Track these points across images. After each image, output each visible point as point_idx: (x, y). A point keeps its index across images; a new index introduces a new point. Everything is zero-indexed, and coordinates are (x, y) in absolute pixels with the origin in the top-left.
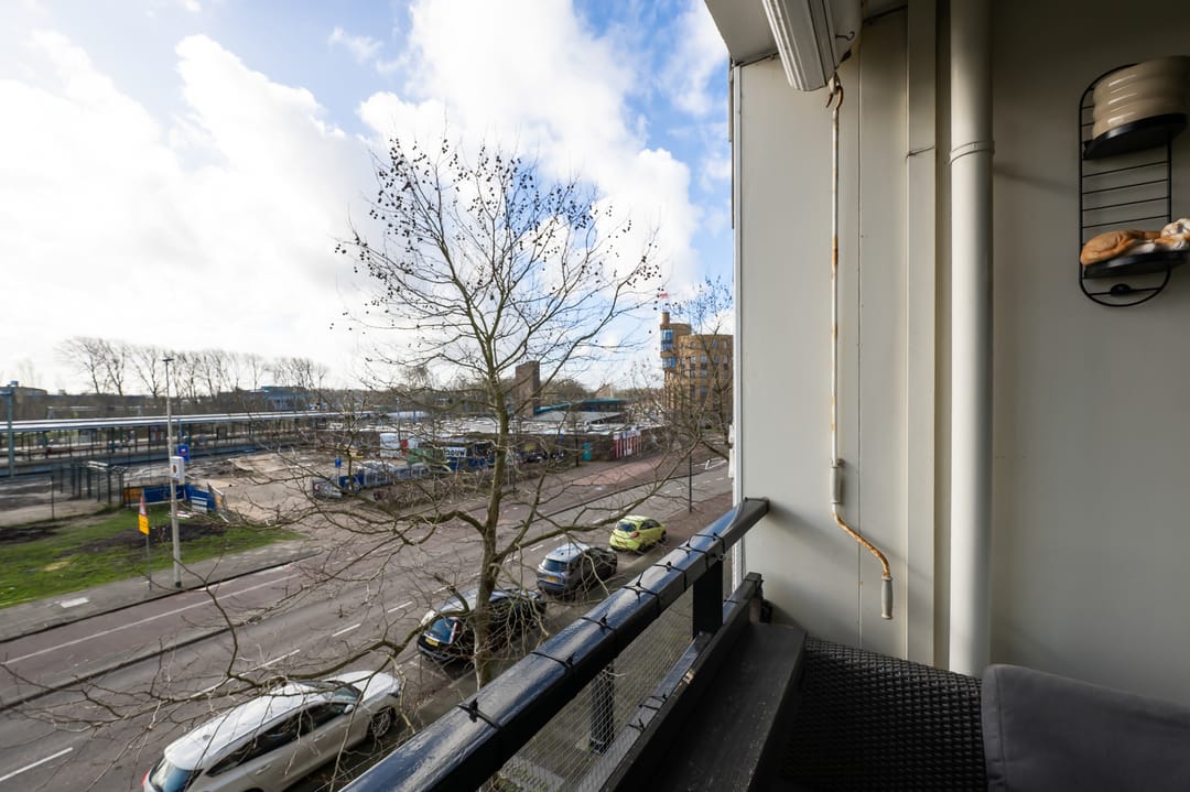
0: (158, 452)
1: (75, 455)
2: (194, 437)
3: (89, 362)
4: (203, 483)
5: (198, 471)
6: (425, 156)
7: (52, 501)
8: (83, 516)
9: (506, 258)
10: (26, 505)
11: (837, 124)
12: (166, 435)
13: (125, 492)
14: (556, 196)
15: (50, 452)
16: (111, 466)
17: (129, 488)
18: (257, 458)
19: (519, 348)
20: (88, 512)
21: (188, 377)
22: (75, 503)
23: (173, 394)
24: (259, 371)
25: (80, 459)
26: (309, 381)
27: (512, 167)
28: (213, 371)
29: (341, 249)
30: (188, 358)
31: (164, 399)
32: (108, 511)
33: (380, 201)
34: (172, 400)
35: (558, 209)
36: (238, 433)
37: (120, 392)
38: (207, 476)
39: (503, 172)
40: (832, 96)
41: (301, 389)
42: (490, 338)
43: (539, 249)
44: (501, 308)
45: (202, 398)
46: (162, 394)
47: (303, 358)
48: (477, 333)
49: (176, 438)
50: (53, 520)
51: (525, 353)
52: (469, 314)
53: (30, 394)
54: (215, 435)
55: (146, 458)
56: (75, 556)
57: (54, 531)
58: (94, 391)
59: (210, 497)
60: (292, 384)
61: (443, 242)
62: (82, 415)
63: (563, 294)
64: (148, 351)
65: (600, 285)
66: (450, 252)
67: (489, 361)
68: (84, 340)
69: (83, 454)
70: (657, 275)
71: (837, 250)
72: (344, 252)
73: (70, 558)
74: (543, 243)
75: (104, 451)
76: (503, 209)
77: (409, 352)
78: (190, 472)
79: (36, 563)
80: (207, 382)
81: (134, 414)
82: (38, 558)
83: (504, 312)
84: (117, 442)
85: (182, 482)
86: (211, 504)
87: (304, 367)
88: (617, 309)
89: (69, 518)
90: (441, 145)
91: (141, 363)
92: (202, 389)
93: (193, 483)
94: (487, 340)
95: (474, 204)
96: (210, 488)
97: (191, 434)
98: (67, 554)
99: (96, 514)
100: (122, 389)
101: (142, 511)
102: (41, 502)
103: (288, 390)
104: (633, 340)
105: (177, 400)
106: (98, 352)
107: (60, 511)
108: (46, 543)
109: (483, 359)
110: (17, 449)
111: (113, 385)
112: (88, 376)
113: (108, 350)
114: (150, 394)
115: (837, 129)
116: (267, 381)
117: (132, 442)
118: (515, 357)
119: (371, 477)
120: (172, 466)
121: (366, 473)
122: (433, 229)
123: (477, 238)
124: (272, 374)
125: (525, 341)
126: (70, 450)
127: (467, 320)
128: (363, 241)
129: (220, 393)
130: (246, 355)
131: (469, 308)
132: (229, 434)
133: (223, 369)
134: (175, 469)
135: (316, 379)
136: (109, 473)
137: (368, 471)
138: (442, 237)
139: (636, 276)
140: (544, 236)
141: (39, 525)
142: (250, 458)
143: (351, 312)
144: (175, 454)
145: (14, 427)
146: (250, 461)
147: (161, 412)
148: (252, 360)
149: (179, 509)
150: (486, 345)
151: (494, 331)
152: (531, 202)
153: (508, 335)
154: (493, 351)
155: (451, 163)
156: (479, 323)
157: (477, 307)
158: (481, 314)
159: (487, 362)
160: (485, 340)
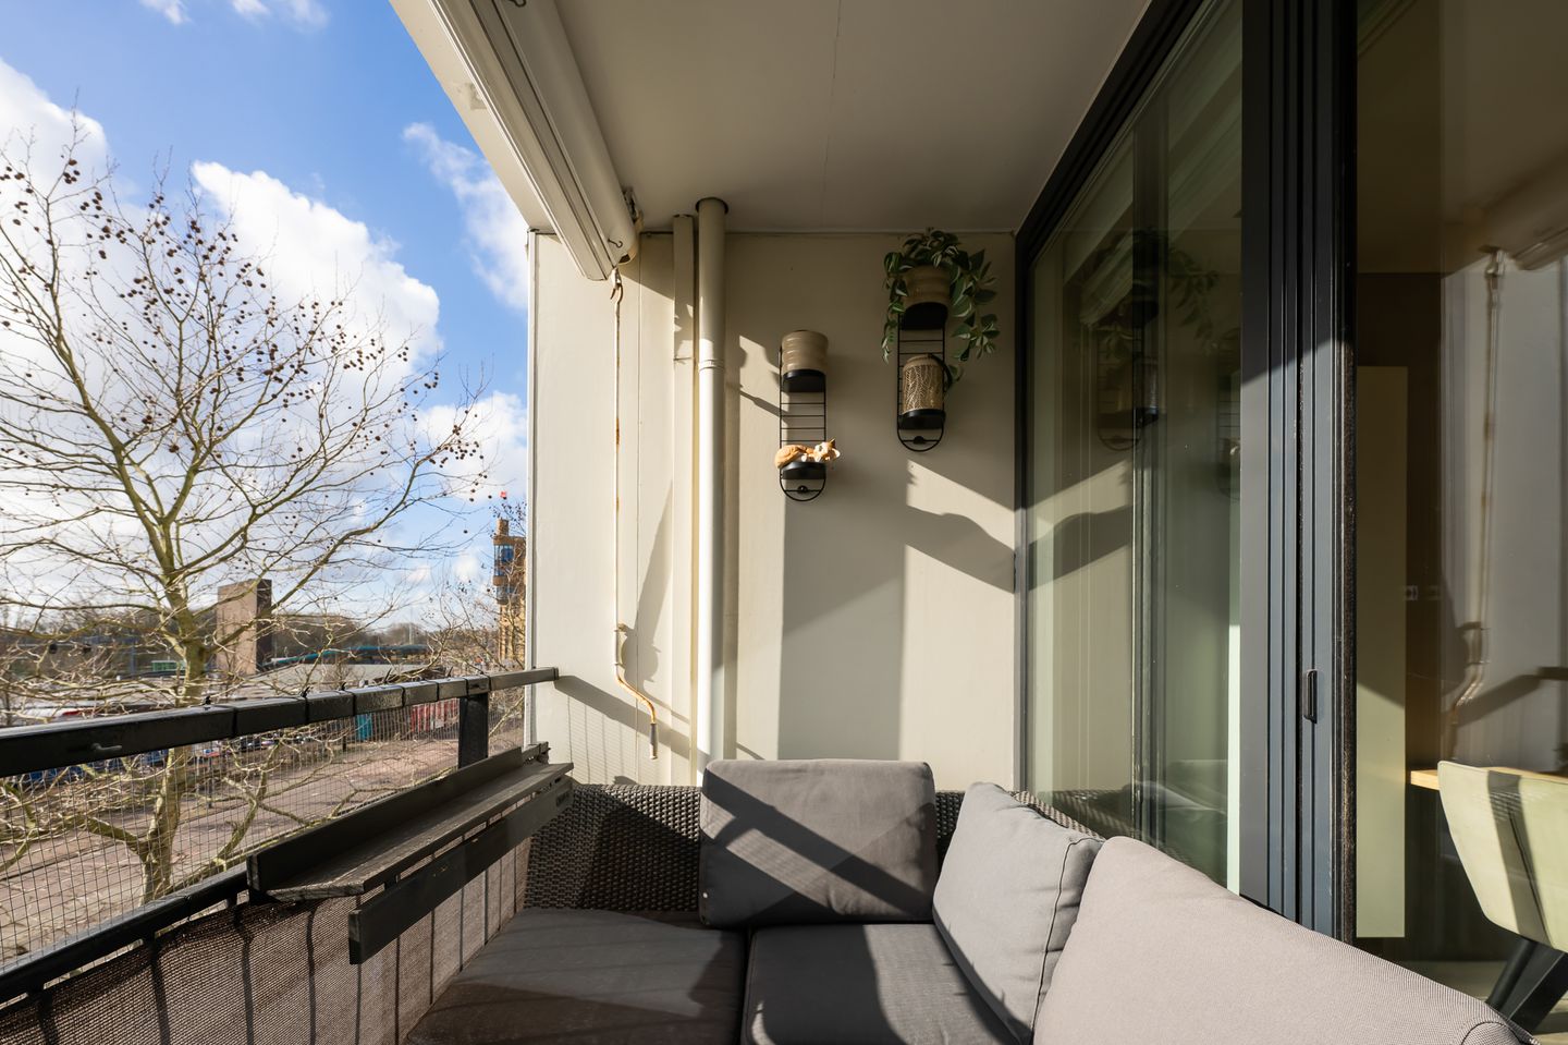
9: (207, 390)
11: (618, 317)
14: (309, 312)
19: (231, 539)
27: (221, 245)
35: (313, 333)
39: (203, 250)
40: (614, 291)
42: (164, 521)
43: (275, 387)
44: (194, 470)
48: (137, 509)
51: (242, 547)
52: (120, 473)
61: (59, 338)
63: (319, 463)
65: (387, 459)
66: (76, 359)
67: (166, 559)
70: (477, 455)
71: (618, 431)
74: (285, 380)
76: (201, 309)
83: (198, 479)
88: (414, 494)
90: (61, 166)
94: (160, 524)
95: (138, 287)
104: (437, 542)
109: (153, 556)
115: (618, 322)
118: (220, 555)
122: (37, 311)
123: (143, 348)
125: (245, 529)
127: (115, 483)
131: (120, 462)
138: (59, 329)
139: (447, 453)
140: (287, 367)
150: (158, 531)
151: (176, 508)
152: (260, 310)
153: (206, 519)
154: (174, 543)
155: (87, 204)
156: (143, 491)
157: (139, 464)
158: (148, 477)
159: (160, 559)
160: (156, 523)
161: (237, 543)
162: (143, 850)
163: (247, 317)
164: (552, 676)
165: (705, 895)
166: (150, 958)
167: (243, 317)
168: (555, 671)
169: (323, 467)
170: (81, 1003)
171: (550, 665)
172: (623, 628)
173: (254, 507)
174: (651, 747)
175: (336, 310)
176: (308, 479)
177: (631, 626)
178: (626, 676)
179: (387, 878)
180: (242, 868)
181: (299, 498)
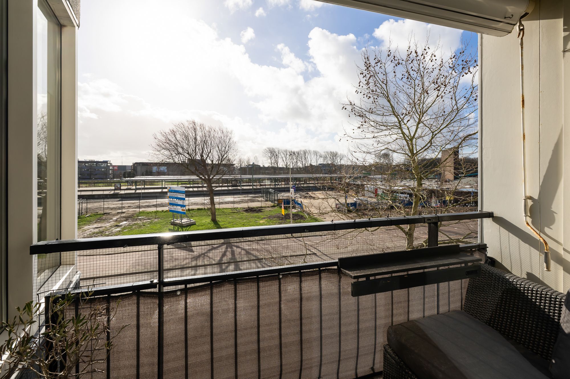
0: (287, 188)
1: (267, 187)
2: (297, 183)
3: (270, 156)
4: (299, 200)
5: (298, 195)
6: (380, 61)
7: (261, 201)
8: (268, 207)
10: (256, 202)
12: (289, 182)
13: (278, 200)
15: (261, 185)
16: (275, 191)
17: (279, 199)
18: (317, 192)
20: (269, 206)
21: (295, 160)
22: (266, 202)
23: (291, 167)
24: (318, 157)
25: (268, 188)
26: (336, 161)
28: (303, 158)
29: (344, 108)
30: (296, 153)
31: (289, 168)
32: (274, 206)
33: (360, 85)
34: (291, 168)
36: (310, 182)
37: (277, 166)
38: (301, 198)
40: (520, 33)
41: (333, 165)
42: (411, 140)
44: (419, 123)
45: (300, 168)
46: (288, 167)
47: (335, 152)
48: (404, 137)
49: (292, 183)
50: (261, 207)
52: (400, 128)
53: (257, 166)
54: (303, 182)
55: (284, 190)
56: (266, 219)
57: (262, 210)
58: (271, 166)
59: (301, 205)
60: (330, 162)
61: (388, 97)
62: (268, 174)
64: (285, 151)
66: (391, 100)
67: (411, 151)
68: (269, 148)
69: (268, 187)
71: (523, 101)
72: (346, 109)
73: (265, 220)
75: (273, 186)
77: (373, 147)
78: (296, 196)
79: (258, 219)
80: (301, 162)
81: (281, 174)
82: (258, 218)
84: (276, 183)
85: (293, 198)
86: (302, 207)
87: (334, 155)
89: (265, 207)
90: (387, 53)
91: (283, 156)
92: (300, 165)
93: (296, 200)
96: (301, 202)
97: (296, 182)
98: (264, 218)
99: (271, 207)
100: (278, 165)
101: (283, 207)
102: (259, 201)
103: (328, 165)
105: (292, 169)
106: (273, 153)
107: (263, 204)
108: (260, 214)
109: (408, 149)
110: (254, 184)
111: (276, 164)
112: (269, 161)
113: (275, 152)
114: (285, 167)
116: (321, 161)
117: (280, 183)
118: (425, 148)
119: (360, 205)
120: (291, 192)
121: (358, 203)
124: (322, 158)
125: (432, 139)
126: (265, 185)
127: (399, 131)
128: (353, 103)
129: (305, 167)
130: (314, 151)
131: (400, 125)
132: (308, 182)
133: (306, 157)
134: (291, 194)
135: (339, 160)
136: (275, 193)
137: (358, 202)
138: (388, 95)
141: (259, 208)
142: (314, 192)
143: (348, 134)
144: (292, 188)
145: (254, 177)
146: (314, 193)
147: (288, 173)
148: (316, 153)
149: (292, 208)
150: (409, 142)
151: (414, 135)
152: (438, 65)
153: (424, 136)
154: (414, 146)
155: (392, 60)
156: (406, 131)
157: (406, 124)
158: (408, 128)
159: (410, 151)
160: (409, 140)
161: (429, 144)
162: (406, 233)
163: (435, 69)
164: (490, 215)
165: (554, 361)
166: (320, 273)
167: (433, 70)
168: (492, 213)
169: (457, 114)
170: (306, 277)
171: (490, 210)
172: (531, 198)
173: (433, 133)
174: (545, 264)
175: (462, 55)
176: (452, 119)
177: (536, 197)
178: (533, 223)
179: (367, 276)
180: (337, 260)
181: (450, 126)
